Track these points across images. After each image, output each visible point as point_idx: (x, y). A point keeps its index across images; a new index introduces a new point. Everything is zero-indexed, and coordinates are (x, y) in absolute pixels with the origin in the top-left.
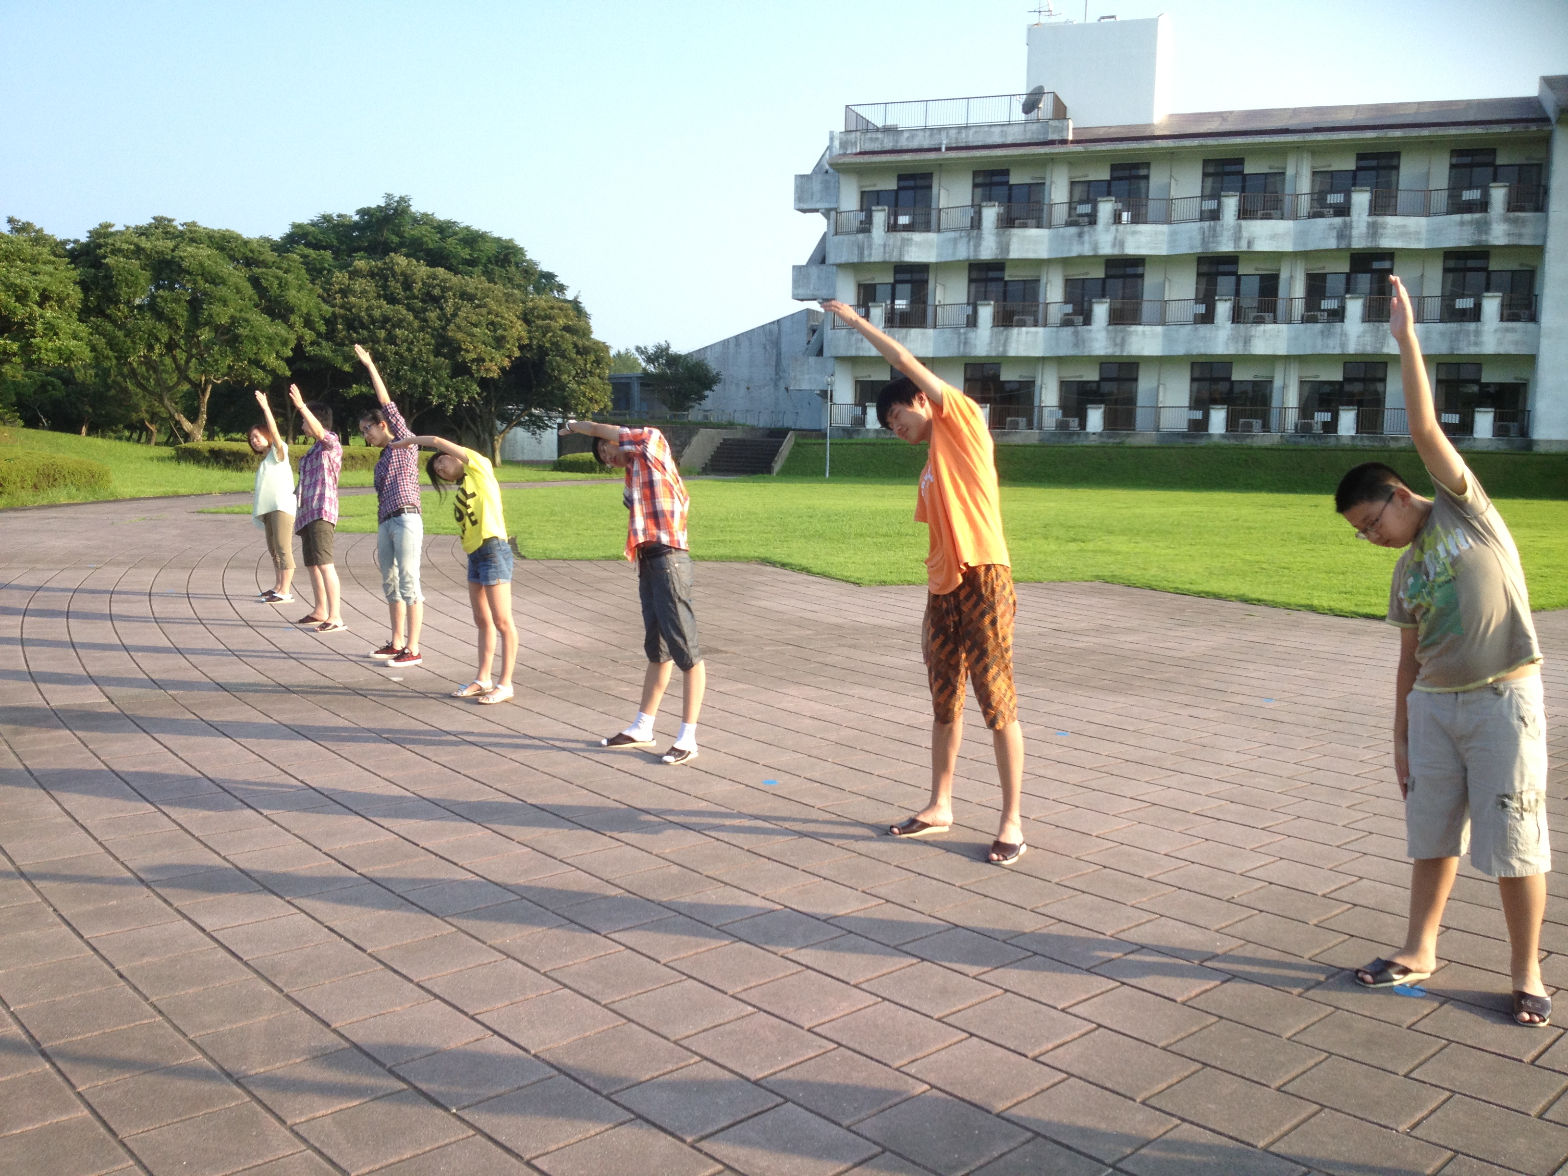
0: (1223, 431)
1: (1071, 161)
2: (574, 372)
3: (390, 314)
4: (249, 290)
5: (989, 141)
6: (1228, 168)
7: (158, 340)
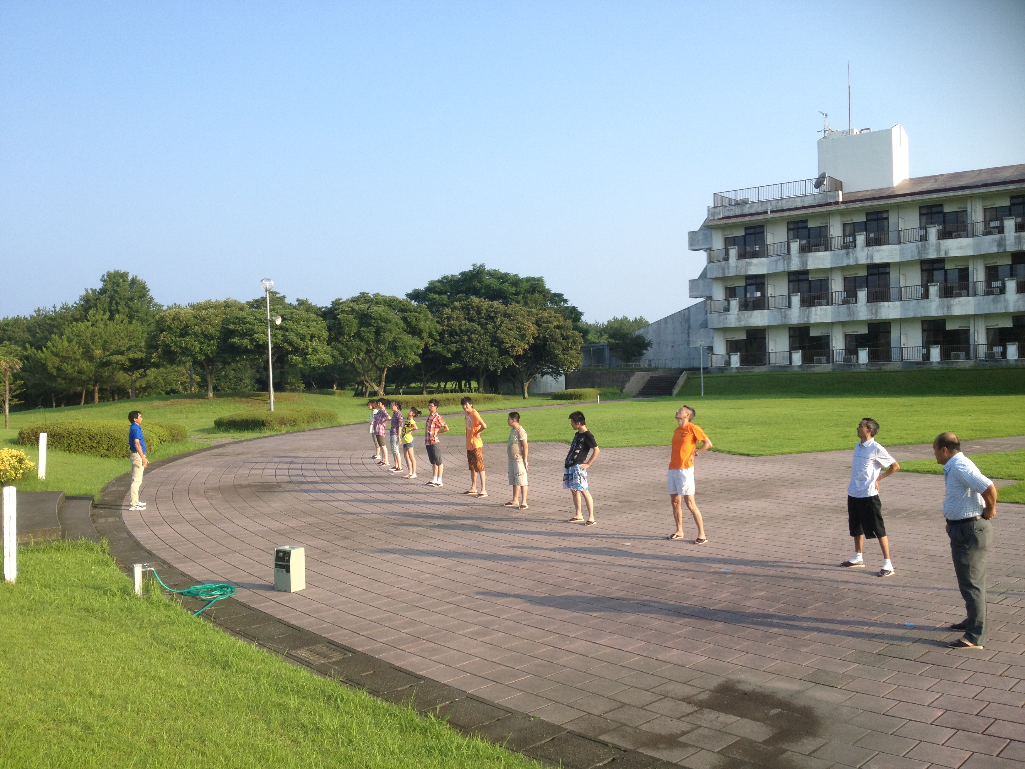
0: (939, 360)
1: (842, 213)
2: (561, 349)
3: (470, 327)
4: (402, 324)
5: (795, 206)
6: (935, 210)
7: (361, 351)
